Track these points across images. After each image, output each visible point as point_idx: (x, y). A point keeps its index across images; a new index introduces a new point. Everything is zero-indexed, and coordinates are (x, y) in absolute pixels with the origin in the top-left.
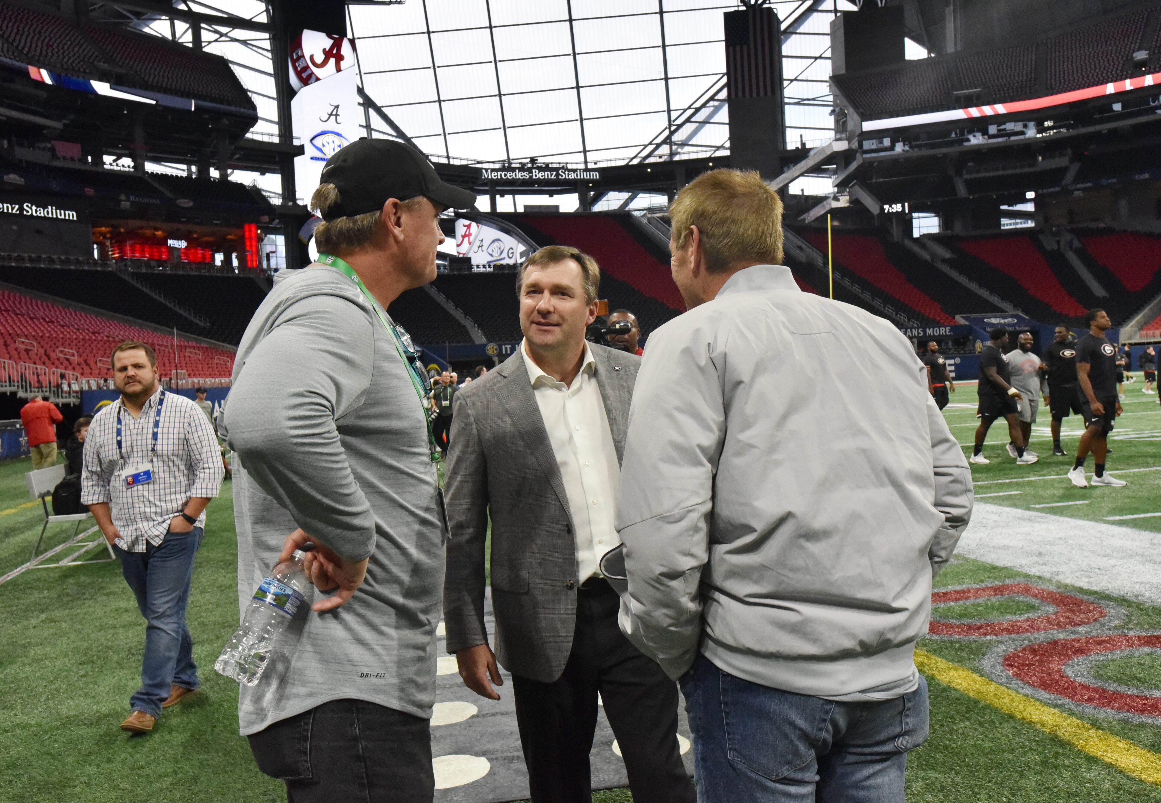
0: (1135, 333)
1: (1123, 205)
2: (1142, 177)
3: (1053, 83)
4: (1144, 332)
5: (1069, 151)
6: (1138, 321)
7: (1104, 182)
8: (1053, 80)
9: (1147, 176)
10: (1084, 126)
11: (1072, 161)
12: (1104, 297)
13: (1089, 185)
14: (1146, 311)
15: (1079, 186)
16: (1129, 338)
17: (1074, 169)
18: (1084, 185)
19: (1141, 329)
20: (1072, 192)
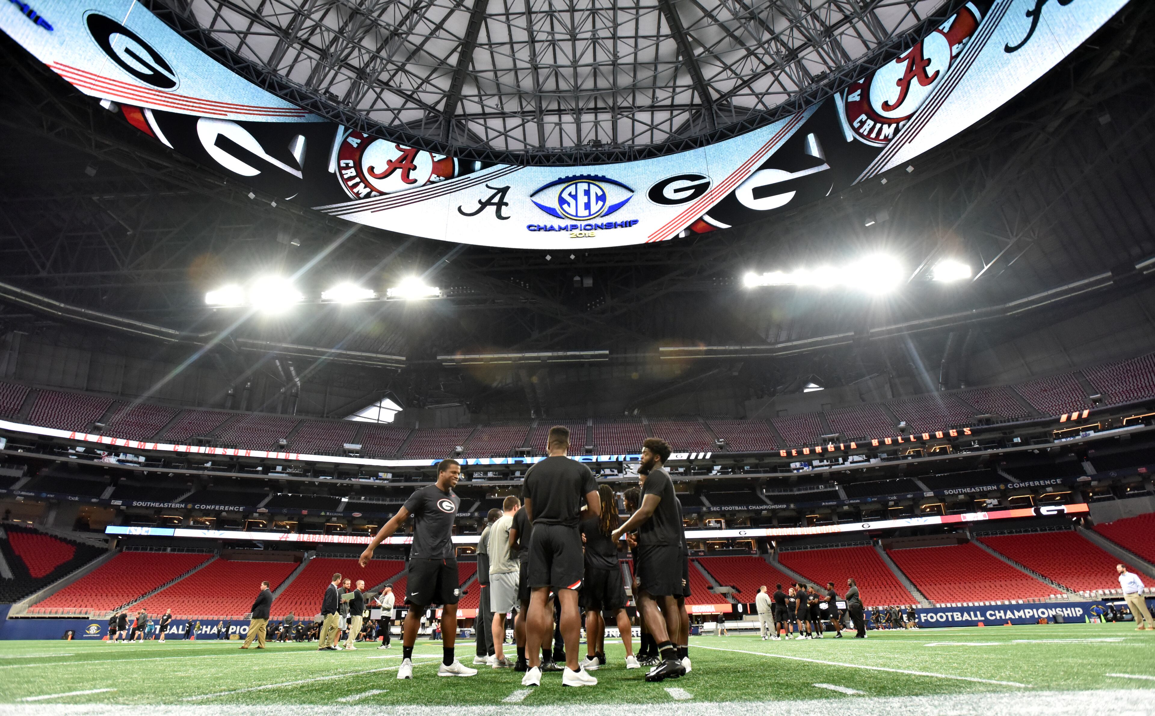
0: (25, 609)
1: (52, 516)
2: (73, 499)
3: (33, 417)
4: (32, 609)
5: (26, 467)
6: (31, 600)
7: (44, 495)
8: (34, 416)
9: (77, 499)
10: (44, 453)
11: (25, 475)
12: (9, 579)
13: (32, 494)
14: (40, 593)
15: (23, 493)
16: (17, 613)
17: (24, 481)
18: (28, 494)
19: (31, 606)
20: (16, 496)
